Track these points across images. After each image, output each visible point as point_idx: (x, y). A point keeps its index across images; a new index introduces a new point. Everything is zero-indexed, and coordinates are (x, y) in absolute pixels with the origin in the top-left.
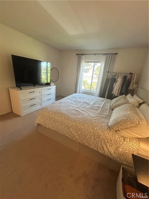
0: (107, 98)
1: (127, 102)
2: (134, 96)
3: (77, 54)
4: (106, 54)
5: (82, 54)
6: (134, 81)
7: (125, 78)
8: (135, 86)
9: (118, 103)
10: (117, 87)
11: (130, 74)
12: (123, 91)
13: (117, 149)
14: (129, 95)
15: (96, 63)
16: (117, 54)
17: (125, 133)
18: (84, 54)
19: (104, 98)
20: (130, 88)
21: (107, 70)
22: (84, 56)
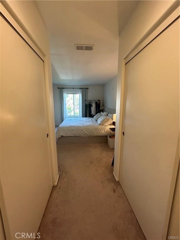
0: (89, 117)
1: (102, 115)
2: (104, 112)
3: (58, 88)
4: (81, 88)
5: (63, 88)
6: (101, 105)
7: (96, 103)
8: (102, 107)
9: (98, 117)
10: (93, 109)
11: (98, 100)
12: (97, 111)
13: (105, 130)
14: (101, 113)
15: (74, 95)
16: (88, 88)
17: (106, 124)
18: (64, 88)
19: (87, 117)
20: (101, 109)
21: (84, 99)
22: (65, 89)
